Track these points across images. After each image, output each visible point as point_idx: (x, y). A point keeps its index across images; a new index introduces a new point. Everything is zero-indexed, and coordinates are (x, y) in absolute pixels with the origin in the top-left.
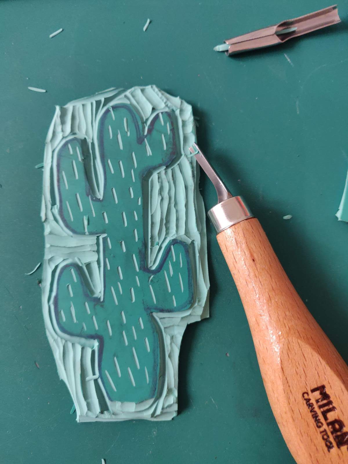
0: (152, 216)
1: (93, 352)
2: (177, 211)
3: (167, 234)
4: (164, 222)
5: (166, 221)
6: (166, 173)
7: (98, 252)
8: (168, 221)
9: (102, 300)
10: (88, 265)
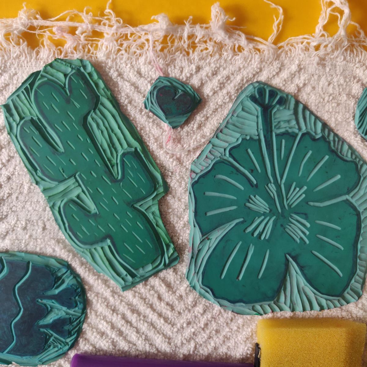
0: (101, 146)
1: (109, 247)
2: (115, 135)
3: (117, 152)
4: (111, 145)
5: (112, 145)
6: (96, 113)
7: (80, 185)
8: (113, 145)
9: (98, 213)
10: (78, 197)
